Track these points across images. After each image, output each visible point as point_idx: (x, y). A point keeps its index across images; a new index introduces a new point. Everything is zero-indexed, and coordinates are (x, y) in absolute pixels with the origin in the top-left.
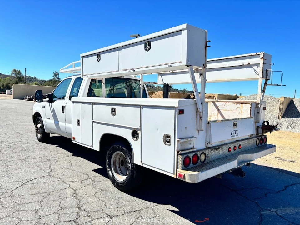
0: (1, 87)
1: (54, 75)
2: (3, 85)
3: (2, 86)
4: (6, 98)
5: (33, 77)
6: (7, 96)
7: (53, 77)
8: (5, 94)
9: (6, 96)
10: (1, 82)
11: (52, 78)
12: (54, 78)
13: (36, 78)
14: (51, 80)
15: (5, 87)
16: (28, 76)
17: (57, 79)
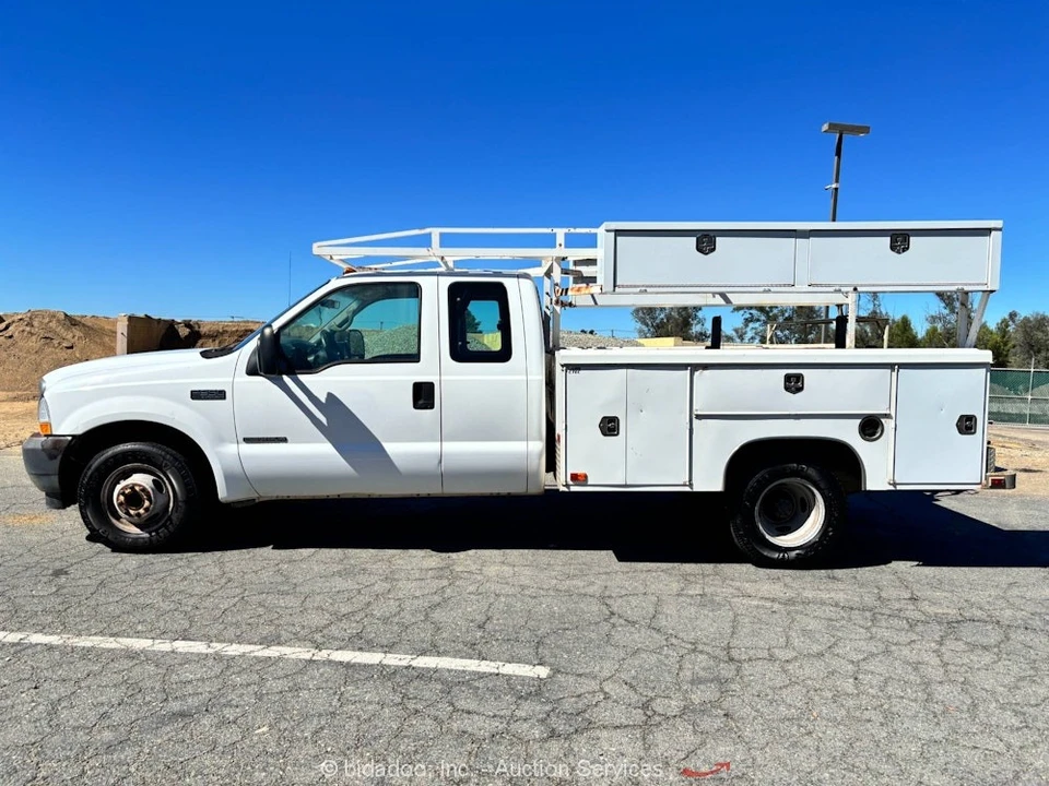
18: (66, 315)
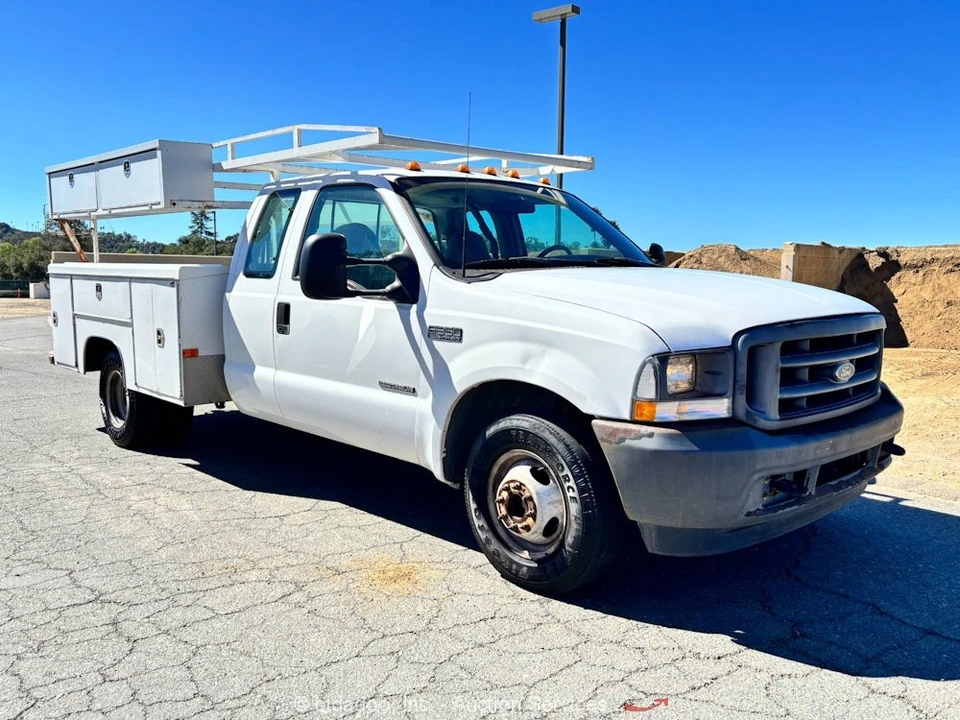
0: (14, 274)
1: (194, 221)
2: (19, 268)
3: (16, 271)
4: (30, 310)
5: (120, 236)
6: (33, 305)
7: (191, 227)
8: (28, 296)
9: (28, 305)
10: (13, 254)
11: (187, 233)
12: (194, 232)
13: (129, 237)
14: (185, 241)
15: (27, 274)
16: (103, 234)
17: (204, 235)
18: (737, 249)
